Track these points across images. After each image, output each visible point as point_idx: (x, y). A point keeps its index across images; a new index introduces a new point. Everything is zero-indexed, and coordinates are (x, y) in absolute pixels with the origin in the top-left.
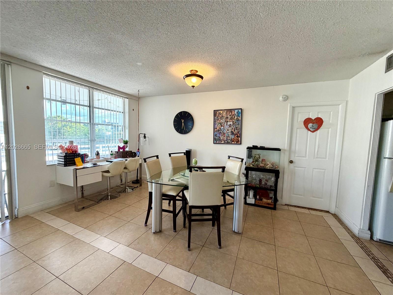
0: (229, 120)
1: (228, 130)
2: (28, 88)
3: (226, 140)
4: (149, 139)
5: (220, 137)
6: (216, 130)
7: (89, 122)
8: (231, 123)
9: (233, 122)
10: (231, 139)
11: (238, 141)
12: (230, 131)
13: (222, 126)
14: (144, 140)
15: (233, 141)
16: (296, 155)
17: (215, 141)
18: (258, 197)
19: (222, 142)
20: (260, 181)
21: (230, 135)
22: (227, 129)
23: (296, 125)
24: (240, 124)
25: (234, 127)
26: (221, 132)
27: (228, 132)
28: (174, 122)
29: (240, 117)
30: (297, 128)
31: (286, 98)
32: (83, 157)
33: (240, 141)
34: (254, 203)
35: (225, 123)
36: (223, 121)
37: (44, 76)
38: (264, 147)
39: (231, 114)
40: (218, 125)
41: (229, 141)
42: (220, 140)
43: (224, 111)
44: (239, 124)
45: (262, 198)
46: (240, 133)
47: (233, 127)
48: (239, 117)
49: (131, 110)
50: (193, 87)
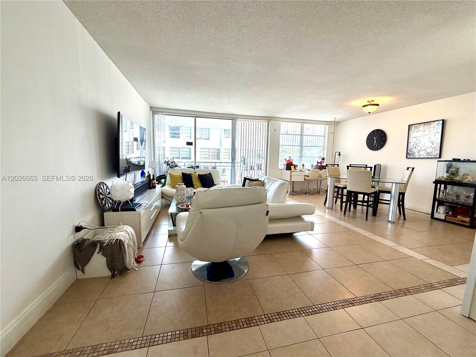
0: (427, 133)
1: (424, 144)
2: (275, 130)
3: (422, 155)
4: (343, 156)
5: (414, 152)
6: (410, 144)
7: (300, 145)
10: (428, 153)
11: (437, 155)
13: (417, 140)
14: (339, 157)
15: (430, 155)
17: (408, 156)
18: (450, 213)
19: (416, 156)
20: (458, 197)
21: (427, 149)
26: (415, 147)
28: (367, 140)
29: (441, 129)
32: (295, 166)
33: (439, 154)
34: (444, 219)
35: (422, 136)
36: (419, 134)
37: (281, 122)
38: (469, 159)
39: (430, 126)
40: (412, 140)
41: (425, 155)
42: (414, 154)
43: (421, 125)
45: (457, 215)
46: (439, 146)
49: (331, 133)
50: (369, 113)
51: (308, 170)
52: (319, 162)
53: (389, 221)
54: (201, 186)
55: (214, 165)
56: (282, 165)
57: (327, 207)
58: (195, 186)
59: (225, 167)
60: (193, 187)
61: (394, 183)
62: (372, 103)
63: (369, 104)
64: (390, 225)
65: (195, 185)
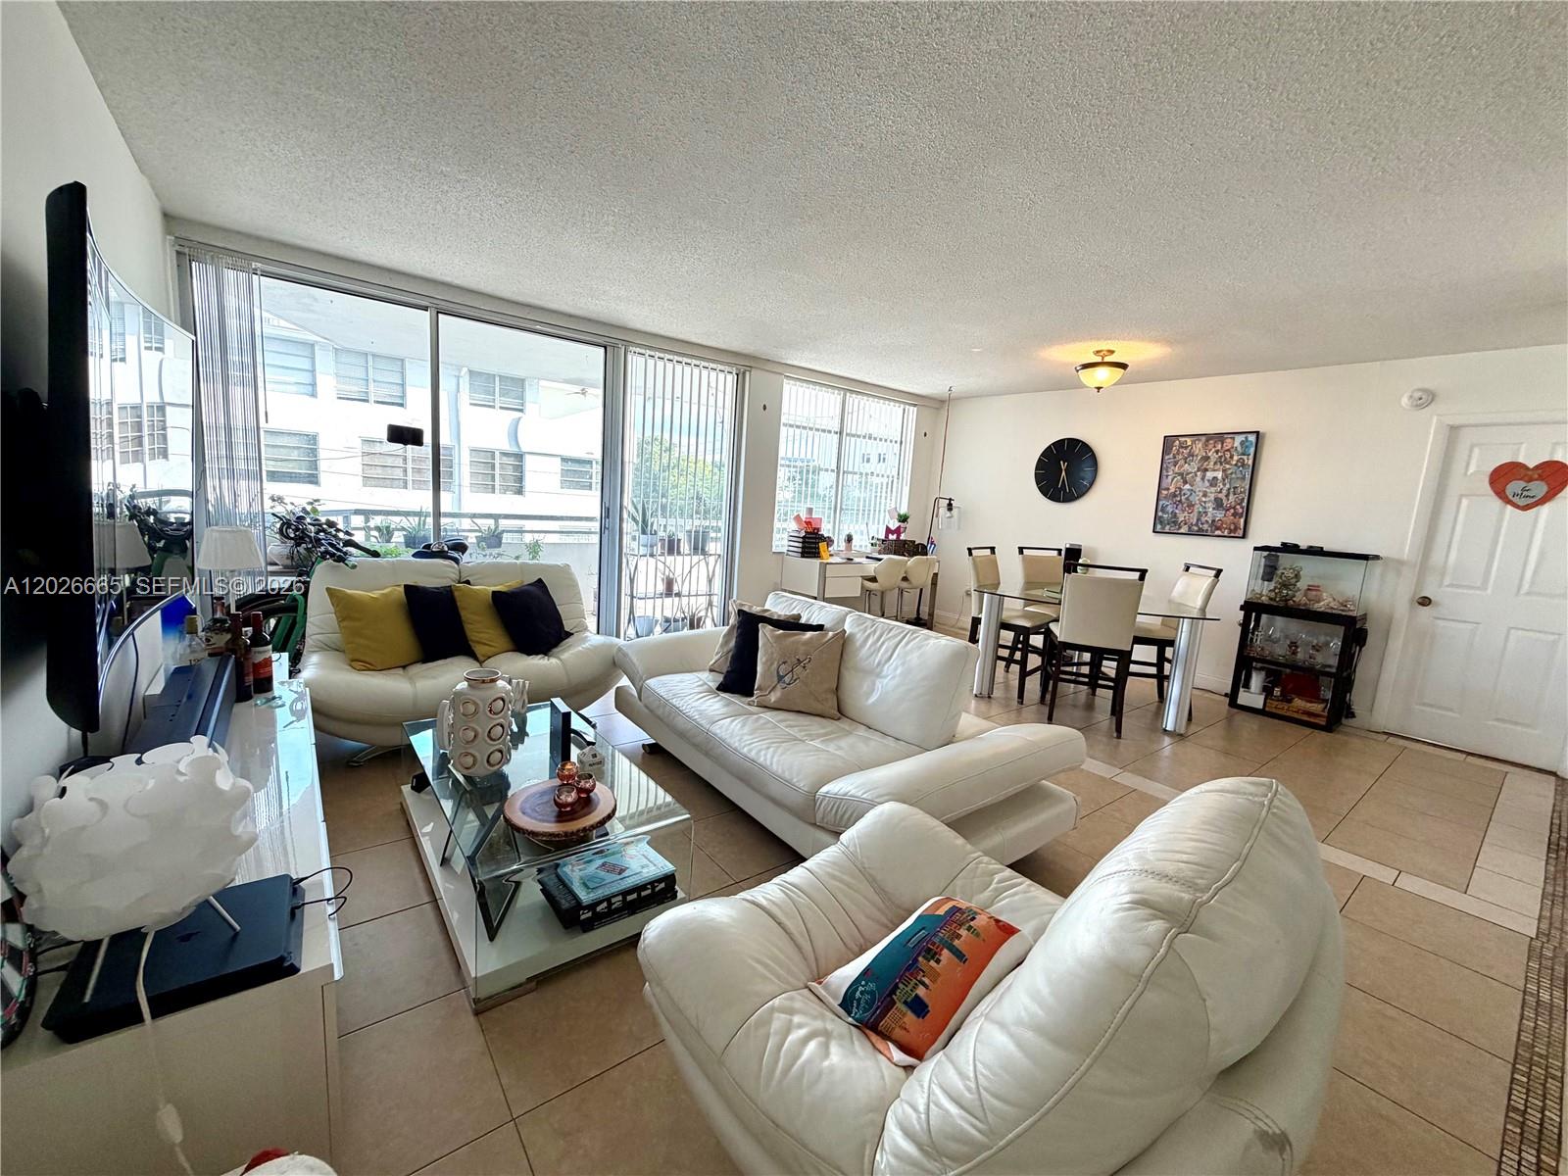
0: (1211, 465)
1: (1205, 495)
2: (765, 408)
3: (1197, 525)
4: (959, 512)
5: (1175, 515)
6: (1165, 492)
8: (1219, 475)
9: (1224, 471)
10: (1213, 521)
11: (1236, 528)
12: (1212, 497)
13: (1185, 482)
14: (948, 514)
15: (1218, 529)
16: (1447, 581)
17: (1159, 527)
18: (1277, 691)
19: (1180, 528)
20: (1294, 645)
21: (1211, 509)
22: (1204, 491)
23: (1456, 484)
24: (1248, 477)
25: (1228, 486)
26: (1180, 501)
27: (1204, 499)
28: (1037, 468)
29: (1251, 457)
30: (1462, 496)
31: (1427, 399)
32: (829, 542)
33: (1242, 527)
34: (1261, 707)
35: (1199, 473)
36: (1191, 467)
37: (784, 380)
38: (1322, 548)
39: (1222, 447)
40: (1172, 480)
41: (1206, 527)
42: (1175, 523)
43: (1199, 440)
44: (1244, 478)
45: (1293, 696)
46: (1245, 504)
47: (1224, 485)
48: (1245, 457)
49: (923, 435)
50: (1099, 388)
51: (867, 557)
52: (893, 529)
53: (1165, 730)
54: (510, 646)
55: (493, 527)
56: (784, 535)
57: (974, 692)
58: (479, 650)
59: (536, 536)
60: (472, 655)
61: (1186, 620)
62: (1107, 359)
63: (1098, 359)
64: (1167, 740)
65: (479, 642)
